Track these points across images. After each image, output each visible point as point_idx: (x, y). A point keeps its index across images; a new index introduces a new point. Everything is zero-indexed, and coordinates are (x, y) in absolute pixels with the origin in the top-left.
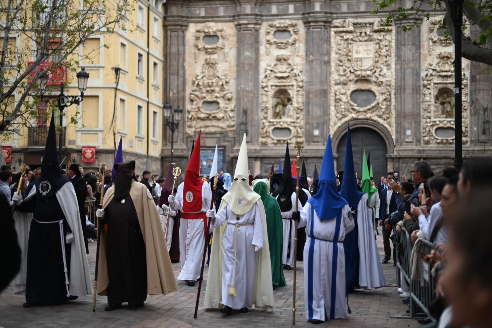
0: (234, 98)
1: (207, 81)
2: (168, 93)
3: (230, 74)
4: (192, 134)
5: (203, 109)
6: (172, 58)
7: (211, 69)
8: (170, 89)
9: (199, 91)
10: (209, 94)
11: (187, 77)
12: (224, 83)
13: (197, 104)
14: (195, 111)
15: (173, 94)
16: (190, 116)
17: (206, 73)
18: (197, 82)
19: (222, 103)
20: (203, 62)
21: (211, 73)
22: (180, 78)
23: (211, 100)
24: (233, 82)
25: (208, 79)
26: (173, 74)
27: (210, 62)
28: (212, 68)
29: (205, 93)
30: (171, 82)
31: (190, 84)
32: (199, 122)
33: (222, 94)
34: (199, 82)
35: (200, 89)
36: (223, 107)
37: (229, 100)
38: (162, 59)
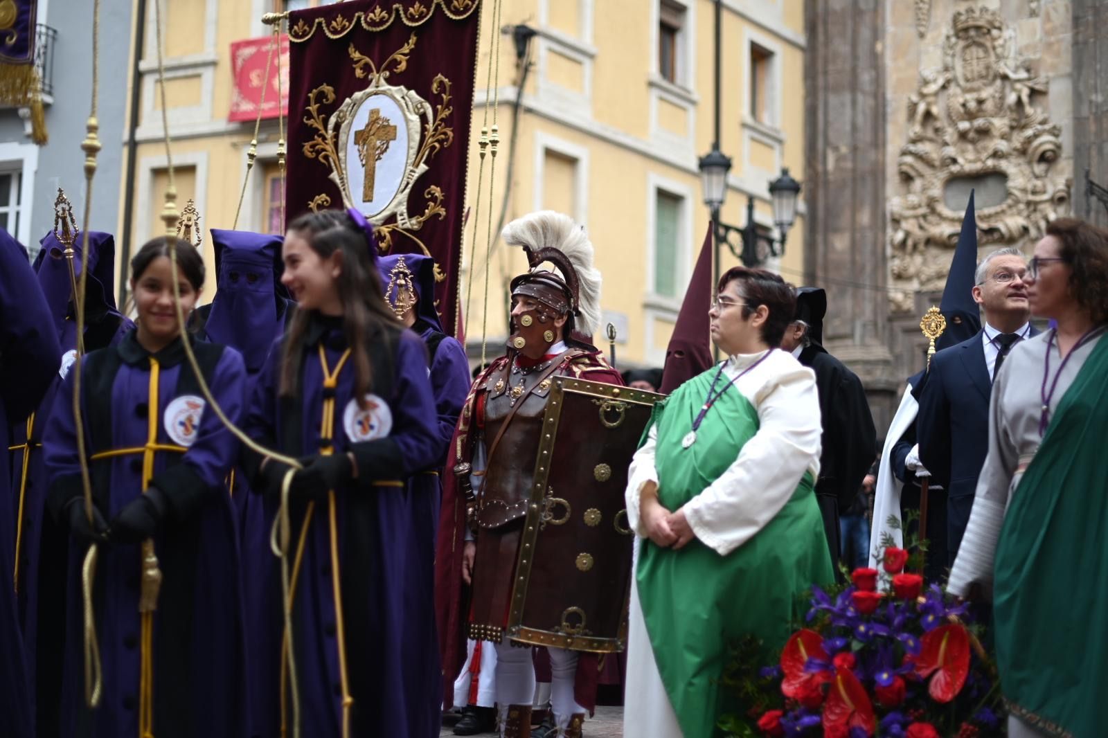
0: (1067, 151)
1: (961, 100)
2: (820, 158)
3: (1049, 59)
4: (909, 304)
5: (947, 205)
6: (833, 30)
7: (976, 52)
8: (827, 143)
9: (931, 140)
10: (970, 147)
11: (889, 95)
12: (1025, 99)
13: (924, 189)
14: (916, 217)
15: (839, 159)
16: (900, 236)
17: (959, 71)
18: (922, 108)
19: (1018, 175)
20: (946, 29)
21: (977, 67)
22: (860, 98)
23: (978, 166)
24: (1060, 91)
25: (966, 91)
26: (837, 89)
27: (971, 23)
28: (980, 45)
29: (955, 144)
30: (831, 117)
31: (902, 116)
32: (936, 257)
33: (1018, 139)
34: (929, 104)
35: (937, 130)
36: (1024, 191)
37: (1043, 158)
38: (801, 39)
